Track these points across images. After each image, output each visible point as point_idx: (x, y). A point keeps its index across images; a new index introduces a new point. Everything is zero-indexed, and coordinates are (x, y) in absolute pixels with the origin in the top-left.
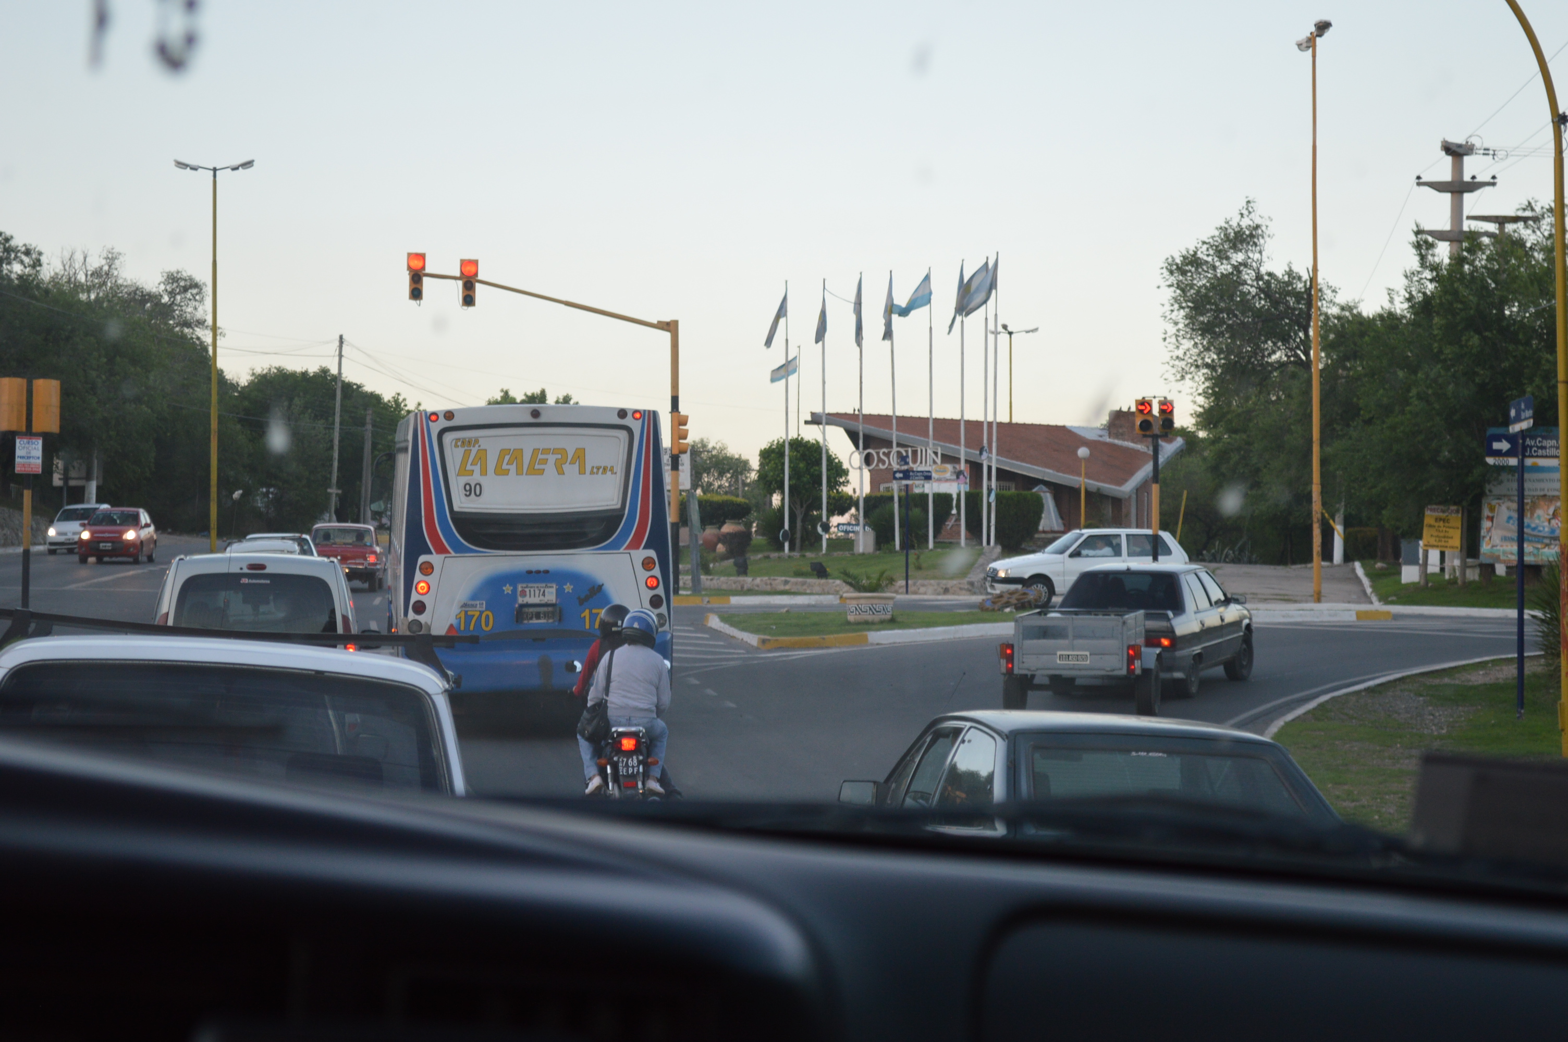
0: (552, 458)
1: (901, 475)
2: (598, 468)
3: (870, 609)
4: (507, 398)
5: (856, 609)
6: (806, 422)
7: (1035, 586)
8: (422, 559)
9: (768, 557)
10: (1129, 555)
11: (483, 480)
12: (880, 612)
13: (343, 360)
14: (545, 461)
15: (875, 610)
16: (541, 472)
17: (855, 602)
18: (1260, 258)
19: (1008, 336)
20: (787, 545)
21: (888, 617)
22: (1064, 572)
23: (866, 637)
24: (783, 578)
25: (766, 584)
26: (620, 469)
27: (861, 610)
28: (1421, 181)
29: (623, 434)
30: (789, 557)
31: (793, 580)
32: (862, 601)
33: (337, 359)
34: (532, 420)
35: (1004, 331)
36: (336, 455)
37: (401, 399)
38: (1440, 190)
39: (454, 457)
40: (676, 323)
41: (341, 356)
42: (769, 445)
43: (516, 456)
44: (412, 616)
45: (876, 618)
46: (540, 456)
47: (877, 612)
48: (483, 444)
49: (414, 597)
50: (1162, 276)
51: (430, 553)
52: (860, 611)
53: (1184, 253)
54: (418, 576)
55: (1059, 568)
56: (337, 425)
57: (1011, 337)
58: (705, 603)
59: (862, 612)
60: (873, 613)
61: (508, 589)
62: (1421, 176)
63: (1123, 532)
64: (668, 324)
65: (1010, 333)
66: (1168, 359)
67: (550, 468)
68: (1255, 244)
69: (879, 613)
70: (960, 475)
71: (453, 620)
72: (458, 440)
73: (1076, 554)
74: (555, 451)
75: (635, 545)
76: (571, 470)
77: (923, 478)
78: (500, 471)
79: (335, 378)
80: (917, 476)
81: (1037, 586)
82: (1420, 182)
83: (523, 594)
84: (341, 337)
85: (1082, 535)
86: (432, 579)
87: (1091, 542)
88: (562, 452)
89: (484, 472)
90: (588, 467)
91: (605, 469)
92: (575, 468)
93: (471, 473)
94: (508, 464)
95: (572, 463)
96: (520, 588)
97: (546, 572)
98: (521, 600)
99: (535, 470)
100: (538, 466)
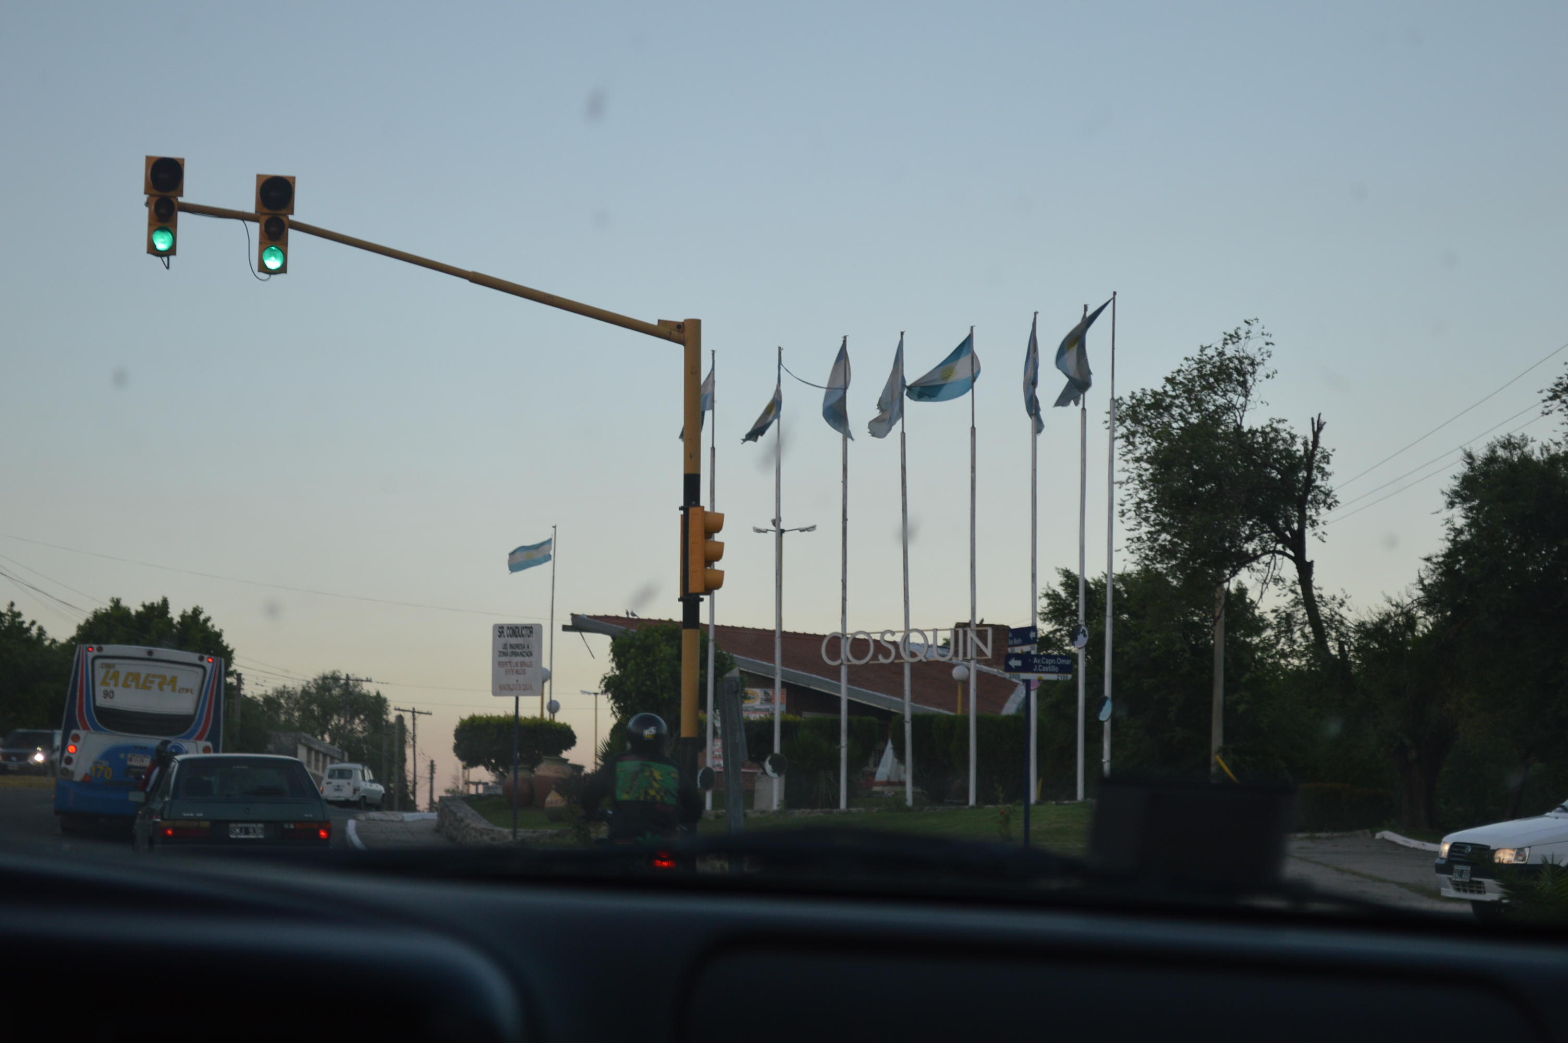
0: (157, 680)
1: (1018, 663)
2: (183, 689)
6: (565, 628)
8: (74, 732)
11: (115, 690)
14: (152, 682)
16: (149, 688)
26: (196, 692)
29: (200, 671)
34: (146, 656)
39: (100, 673)
43: (136, 676)
44: (64, 765)
46: (151, 679)
48: (118, 668)
49: (66, 754)
51: (78, 729)
54: (70, 741)
61: (122, 756)
67: (155, 687)
71: (88, 771)
72: (103, 664)
74: (159, 676)
75: (200, 738)
76: (167, 688)
78: (126, 685)
80: (1046, 665)
83: (131, 759)
86: (79, 745)
88: (164, 677)
89: (116, 685)
90: (177, 688)
91: (187, 690)
92: (170, 688)
93: (108, 684)
94: (131, 681)
95: (168, 685)
96: (129, 756)
97: (146, 748)
98: (129, 763)
99: (146, 687)
100: (148, 685)
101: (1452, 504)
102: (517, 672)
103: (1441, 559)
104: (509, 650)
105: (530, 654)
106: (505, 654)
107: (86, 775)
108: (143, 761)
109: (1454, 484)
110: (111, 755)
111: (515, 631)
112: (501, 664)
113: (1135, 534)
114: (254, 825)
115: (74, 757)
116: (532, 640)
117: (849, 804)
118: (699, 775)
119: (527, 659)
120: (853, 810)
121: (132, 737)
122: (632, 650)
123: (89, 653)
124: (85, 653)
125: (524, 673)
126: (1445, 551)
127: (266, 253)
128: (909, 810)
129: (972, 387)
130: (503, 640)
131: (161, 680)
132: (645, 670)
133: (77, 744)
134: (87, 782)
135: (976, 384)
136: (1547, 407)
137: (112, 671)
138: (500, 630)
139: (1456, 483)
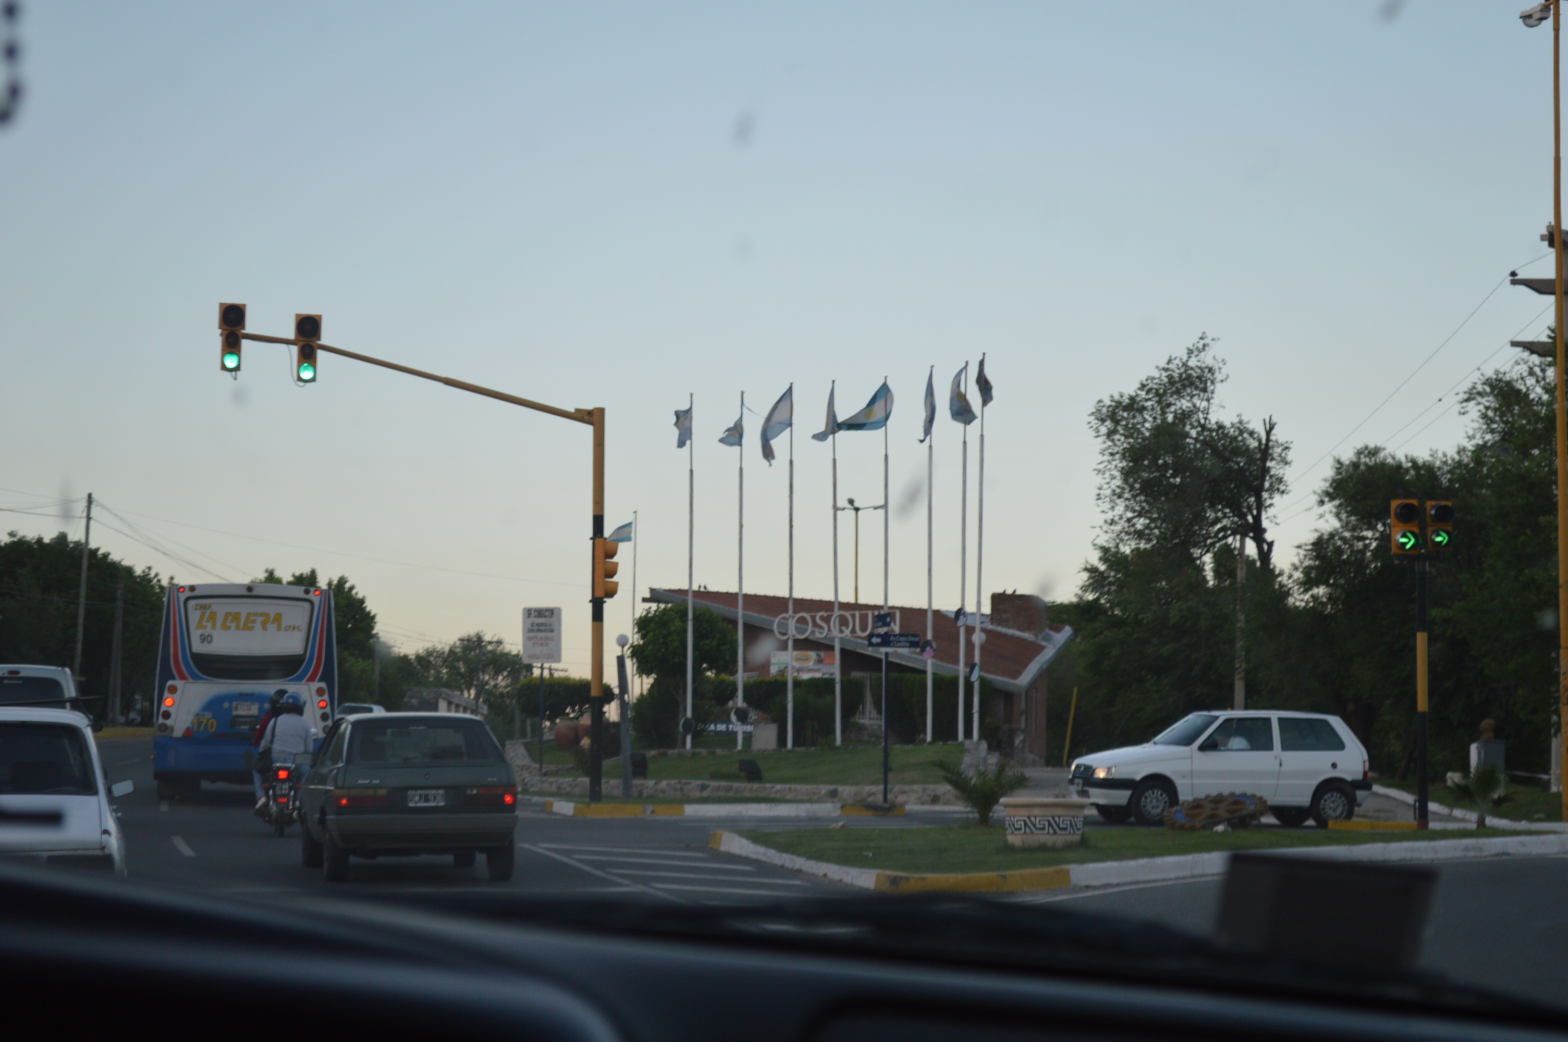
0: (259, 619)
1: (879, 640)
2: (290, 627)
3: (1050, 824)
4: (271, 578)
5: (1026, 824)
7: (1150, 792)
8: (170, 683)
9: (665, 754)
10: (1285, 747)
11: (213, 632)
12: (1065, 829)
13: (92, 523)
14: (255, 621)
15: (1058, 825)
16: (252, 628)
17: (1023, 812)
18: (1206, 407)
19: (853, 512)
20: (689, 739)
21: (1077, 838)
22: (1192, 771)
23: (1067, 873)
24: (700, 782)
25: (675, 789)
26: (304, 629)
27: (1034, 825)
28: (1517, 278)
29: (307, 606)
30: (693, 754)
31: (714, 784)
32: (1037, 811)
33: (84, 521)
34: (245, 593)
35: (849, 506)
36: (80, 635)
37: (152, 574)
38: (1540, 292)
39: (194, 616)
40: (601, 412)
41: (89, 518)
42: (645, 613)
43: (236, 617)
44: (160, 720)
45: (1060, 839)
46: (252, 618)
47: (1061, 829)
48: (215, 608)
49: (163, 708)
50: (1090, 425)
51: (173, 678)
52: (1033, 829)
53: (1117, 397)
54: (166, 694)
55: (1185, 766)
56: (82, 600)
57: (857, 514)
58: (649, 812)
59: (1037, 829)
60: (1055, 833)
61: (226, 705)
62: (1517, 272)
63: (1274, 715)
64: (590, 413)
65: (857, 509)
66: (1102, 523)
67: (258, 626)
68: (1205, 390)
69: (1064, 832)
70: (926, 646)
71: (188, 724)
72: (197, 605)
73: (1210, 746)
74: (262, 615)
76: (272, 627)
77: (908, 644)
78: (225, 627)
79: (80, 547)
80: (900, 642)
81: (1153, 793)
82: (1515, 279)
83: (236, 708)
84: (90, 496)
85: (1216, 718)
86: (177, 696)
87: (1230, 728)
88: (266, 615)
89: (214, 627)
90: (283, 626)
91: (294, 628)
92: (275, 626)
93: (205, 627)
94: (230, 622)
95: (273, 623)
96: (234, 705)
97: (252, 695)
98: (234, 713)
99: (247, 627)
100: (250, 625)
101: (1322, 503)
102: (542, 644)
103: (1310, 547)
104: (536, 628)
105: (552, 631)
106: (532, 631)
107: (188, 729)
108: (250, 709)
109: (1325, 485)
110: (213, 705)
111: (540, 612)
112: (530, 639)
113: (1110, 515)
114: (434, 792)
115: (171, 710)
116: (554, 619)
117: (794, 745)
118: (681, 724)
119: (549, 635)
120: (797, 749)
121: (237, 683)
122: (652, 625)
123: (180, 594)
124: (176, 596)
125: (547, 645)
126: (1312, 541)
127: (302, 368)
128: (837, 748)
129: (885, 424)
130: (531, 620)
131: (264, 618)
132: (661, 640)
133: (174, 696)
134: (189, 735)
135: (889, 423)
136: (1463, 408)
137: (208, 612)
138: (529, 613)
139: (1327, 484)
